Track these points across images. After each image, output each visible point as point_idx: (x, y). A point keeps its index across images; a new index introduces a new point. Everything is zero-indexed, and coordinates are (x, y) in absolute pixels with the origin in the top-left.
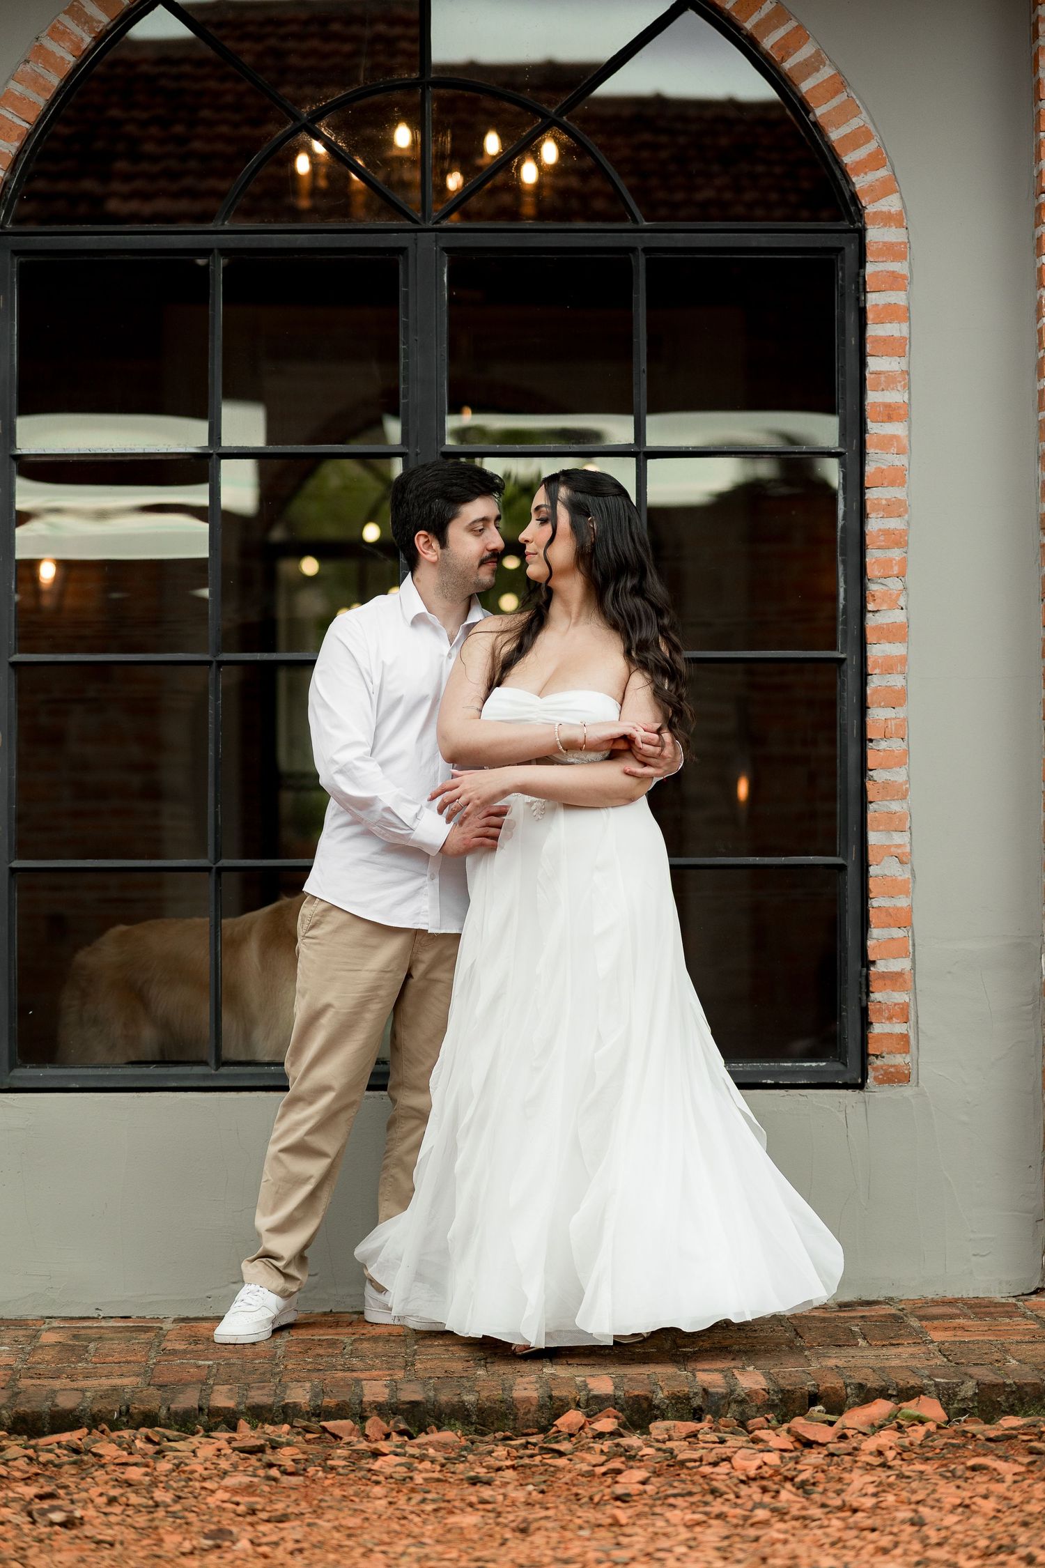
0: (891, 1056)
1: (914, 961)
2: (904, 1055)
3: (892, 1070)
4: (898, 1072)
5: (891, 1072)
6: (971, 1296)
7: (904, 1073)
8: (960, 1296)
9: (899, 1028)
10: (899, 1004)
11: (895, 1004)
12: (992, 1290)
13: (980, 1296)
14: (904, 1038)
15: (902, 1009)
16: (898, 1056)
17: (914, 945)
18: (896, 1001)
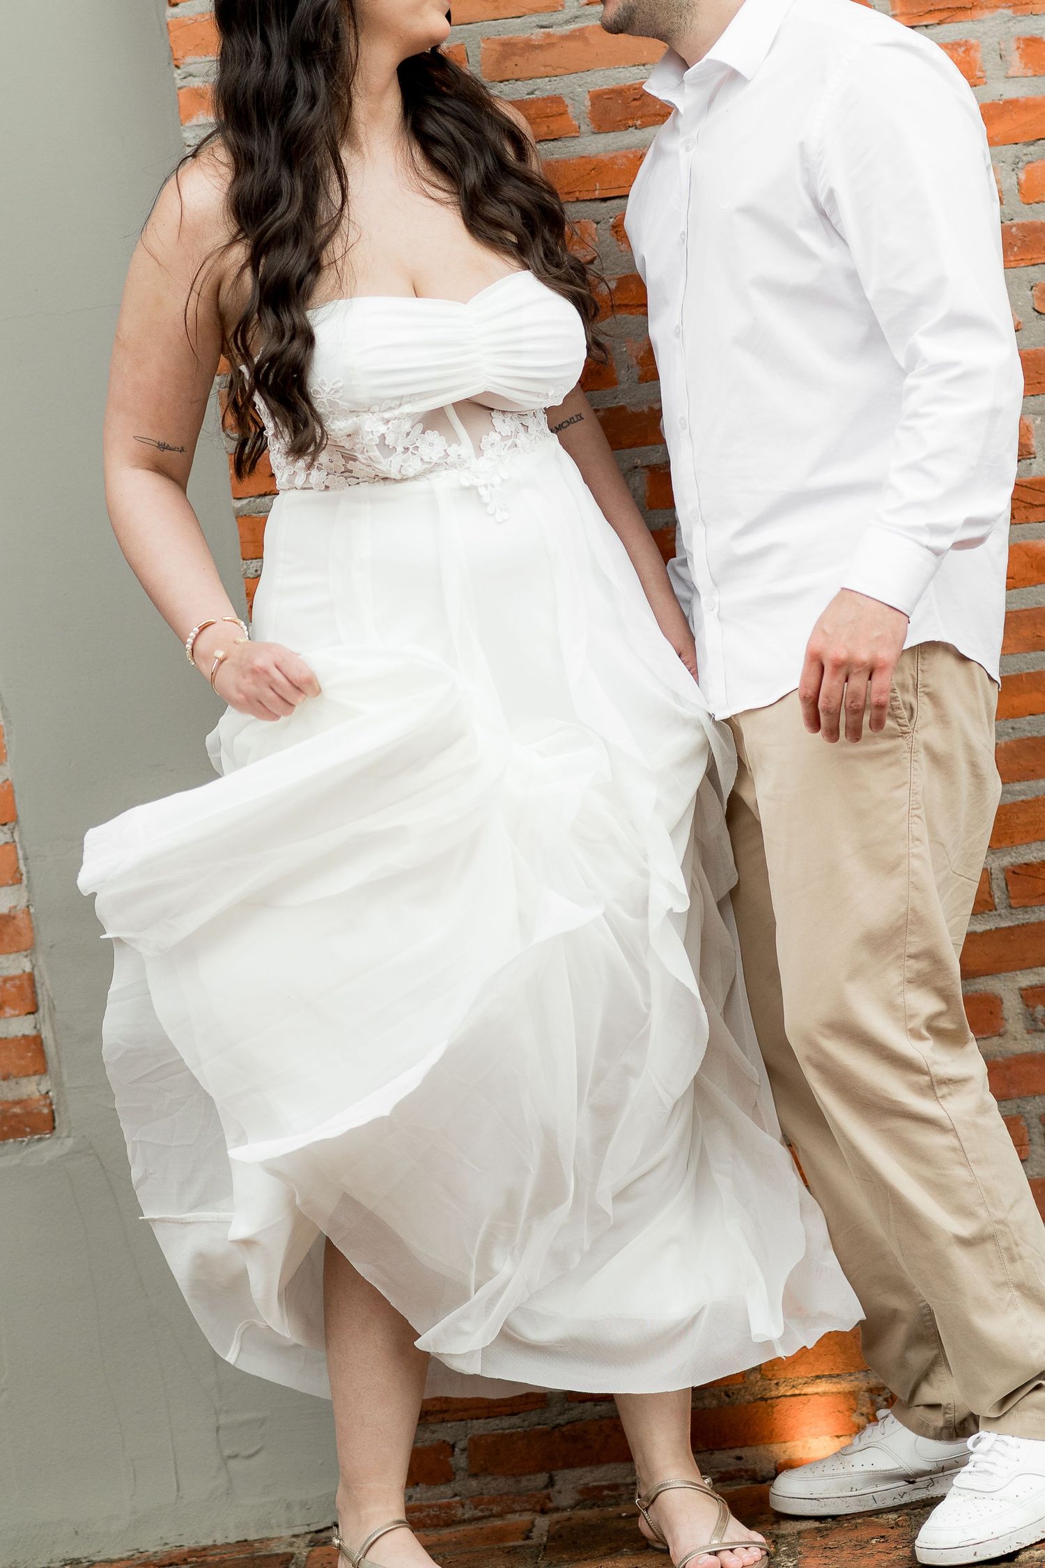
0: (12, 1083)
1: (30, 889)
2: (36, 1078)
3: (17, 1110)
4: (29, 1114)
5: (15, 1115)
6: (232, 1539)
7: (40, 1113)
8: (210, 1543)
9: (20, 1026)
10: (12, 978)
11: (6, 980)
12: (273, 1521)
13: (251, 1537)
14: (36, 1043)
15: (20, 988)
16: (24, 1081)
17: (26, 859)
18: (6, 973)
